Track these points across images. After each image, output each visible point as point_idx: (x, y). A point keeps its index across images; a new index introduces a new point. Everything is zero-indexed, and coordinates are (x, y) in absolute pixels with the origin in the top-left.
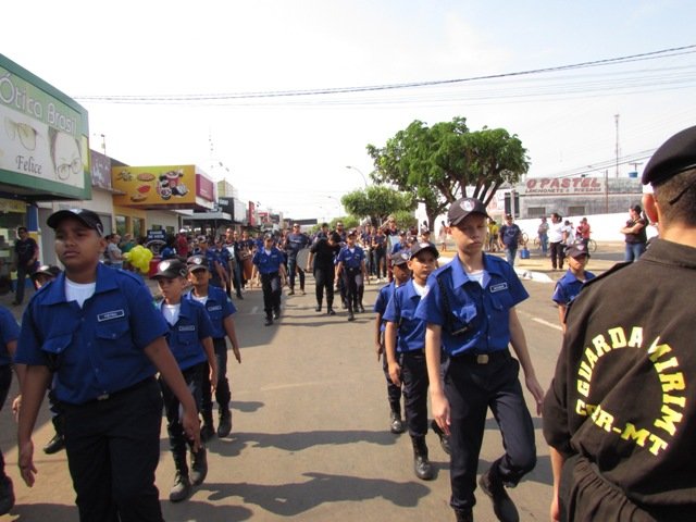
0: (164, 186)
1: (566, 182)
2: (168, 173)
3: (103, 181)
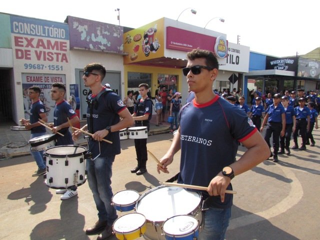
0: (146, 44)
2: (148, 31)
3: (109, 45)
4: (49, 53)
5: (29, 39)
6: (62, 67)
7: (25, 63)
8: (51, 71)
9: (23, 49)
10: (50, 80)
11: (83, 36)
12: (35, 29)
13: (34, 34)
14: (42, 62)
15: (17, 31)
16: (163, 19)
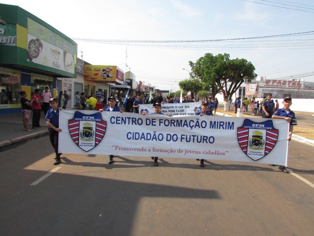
0: (104, 74)
1: (285, 82)
2: (106, 69)
3: (81, 70)
16: (116, 67)
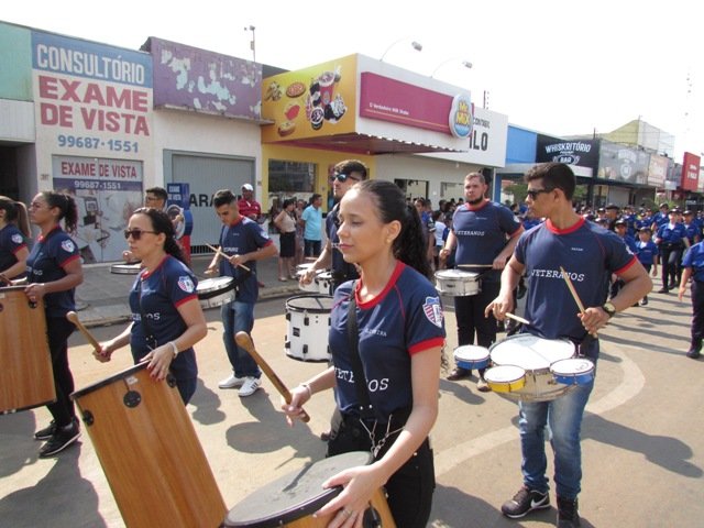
0: (316, 103)
2: (321, 79)
3: (232, 102)
4: (109, 114)
5: (70, 83)
6: (136, 145)
7: (58, 134)
8: (114, 151)
9: (58, 103)
10: (110, 172)
11: (181, 81)
12: (82, 61)
13: (81, 72)
14: (95, 132)
15: (45, 65)
16: (355, 58)
